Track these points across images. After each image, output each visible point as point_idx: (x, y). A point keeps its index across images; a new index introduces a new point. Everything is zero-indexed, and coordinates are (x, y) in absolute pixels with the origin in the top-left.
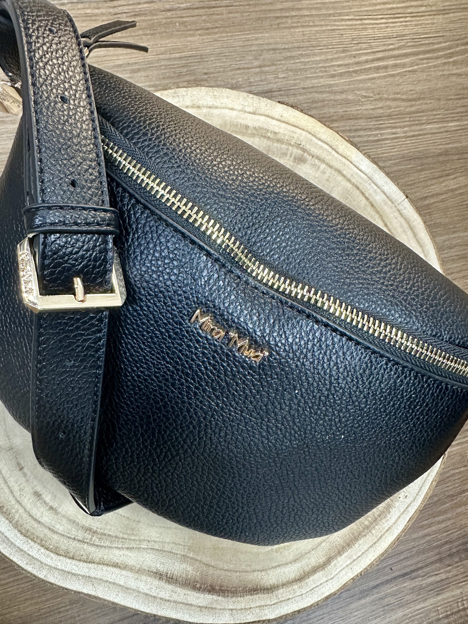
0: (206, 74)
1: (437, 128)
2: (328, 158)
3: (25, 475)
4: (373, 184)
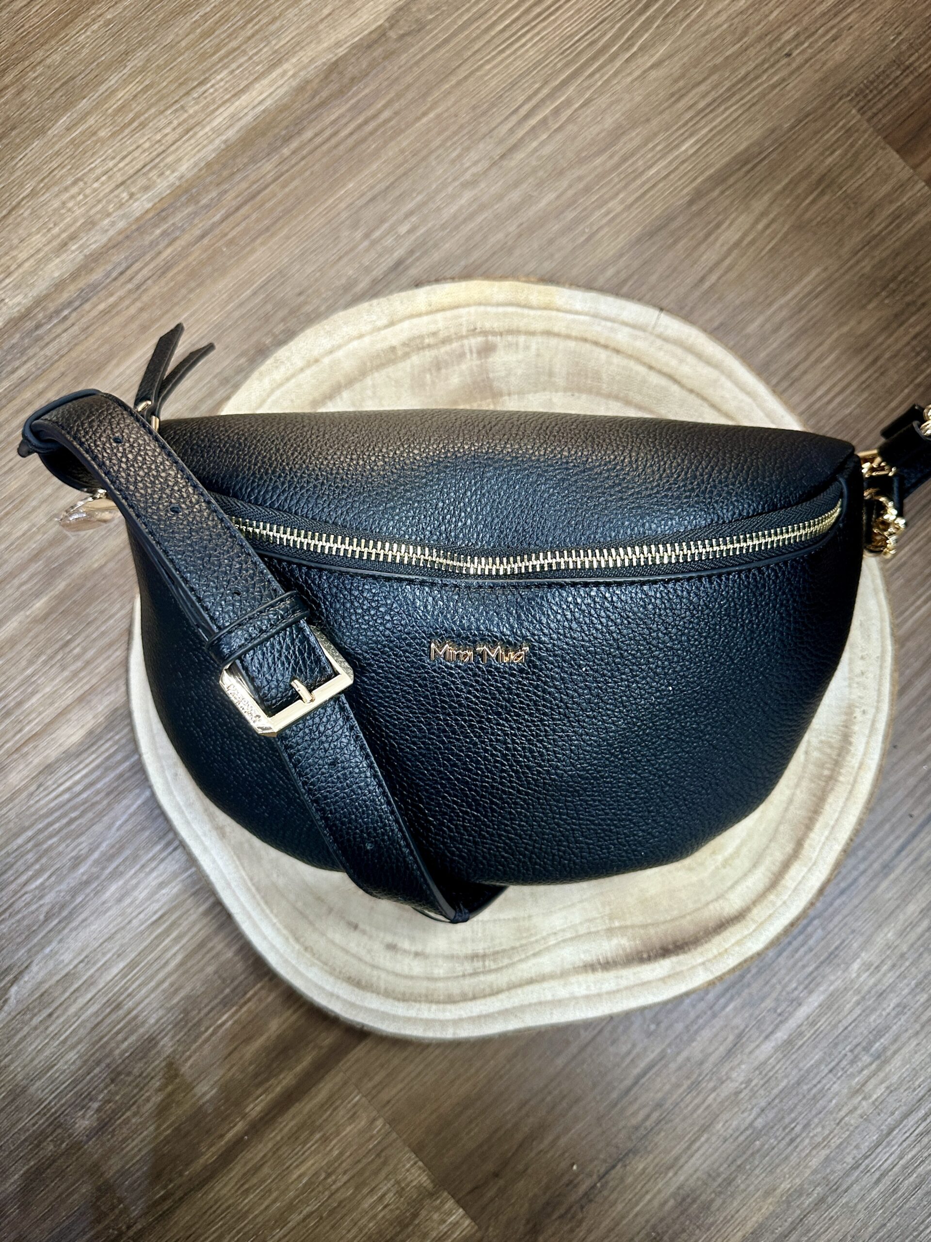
0: (300, 294)
1: (666, 167)
2: (522, 324)
3: (364, 932)
4: (603, 323)
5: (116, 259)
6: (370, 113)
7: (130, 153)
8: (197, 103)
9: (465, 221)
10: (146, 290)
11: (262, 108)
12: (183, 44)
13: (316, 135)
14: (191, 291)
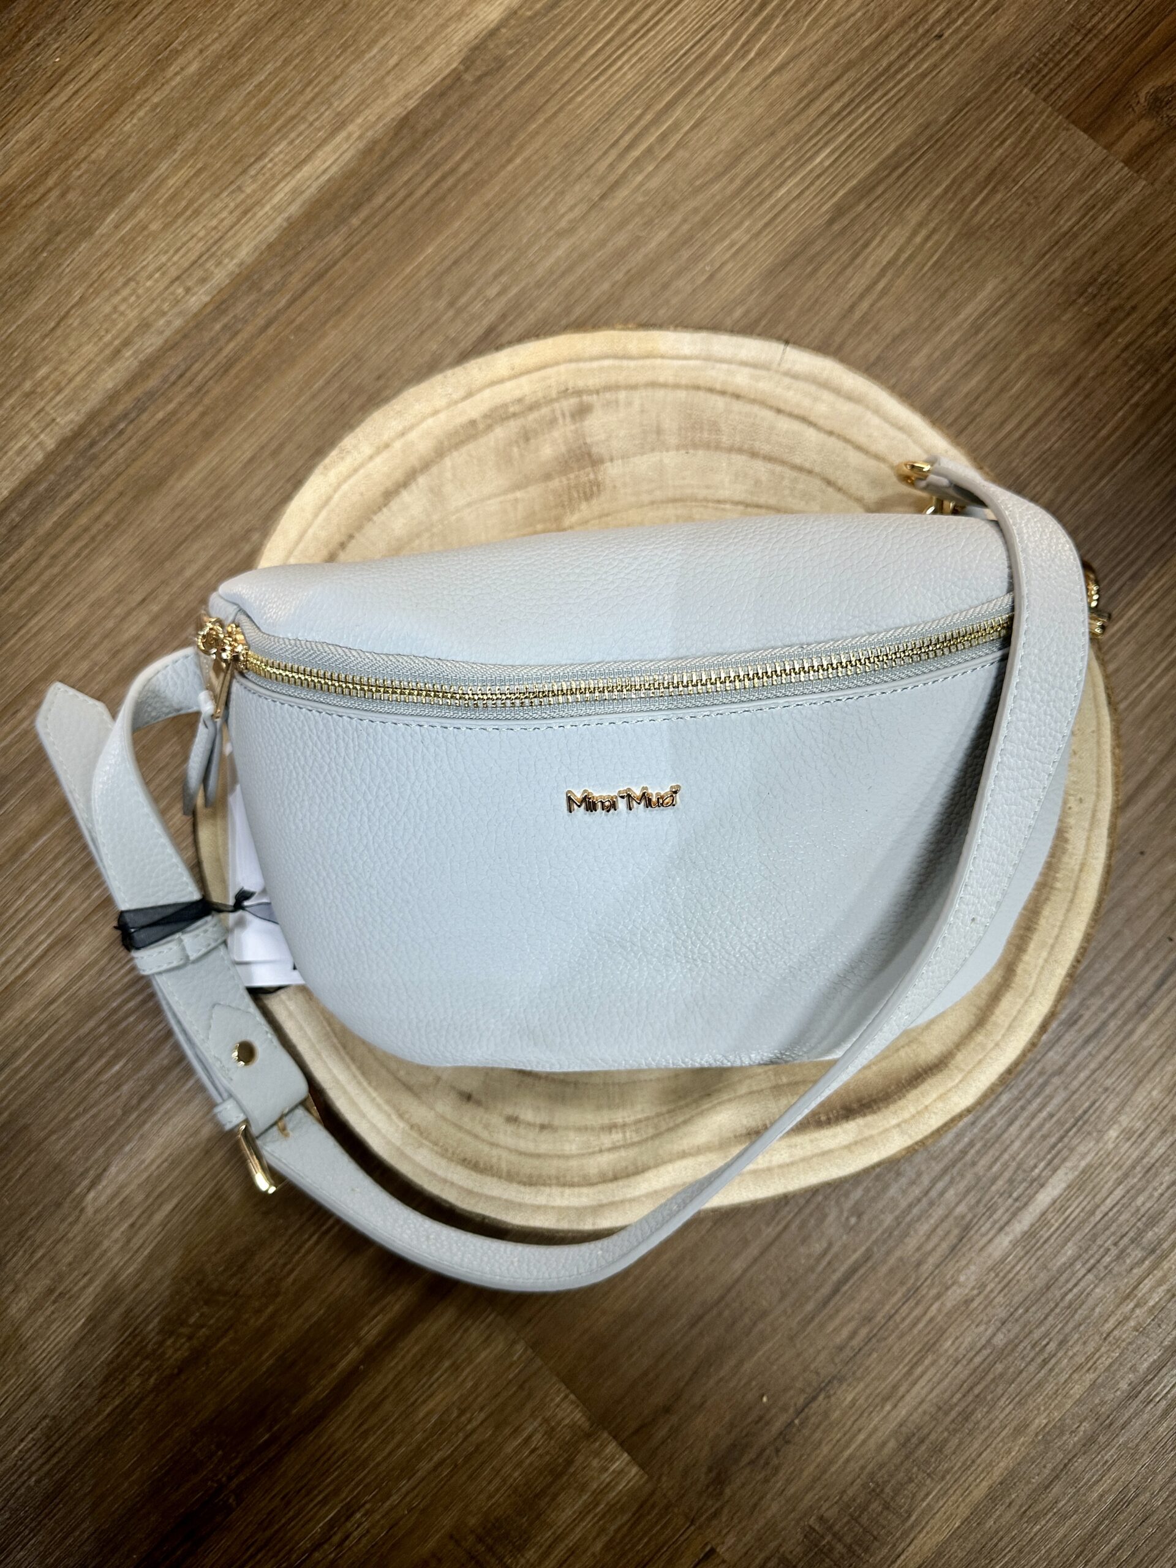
5: (173, 361)
6: (447, 167)
7: (184, 244)
8: (254, 182)
9: (563, 275)
10: (207, 392)
11: (325, 177)
12: (237, 119)
13: (388, 199)
14: (259, 387)
